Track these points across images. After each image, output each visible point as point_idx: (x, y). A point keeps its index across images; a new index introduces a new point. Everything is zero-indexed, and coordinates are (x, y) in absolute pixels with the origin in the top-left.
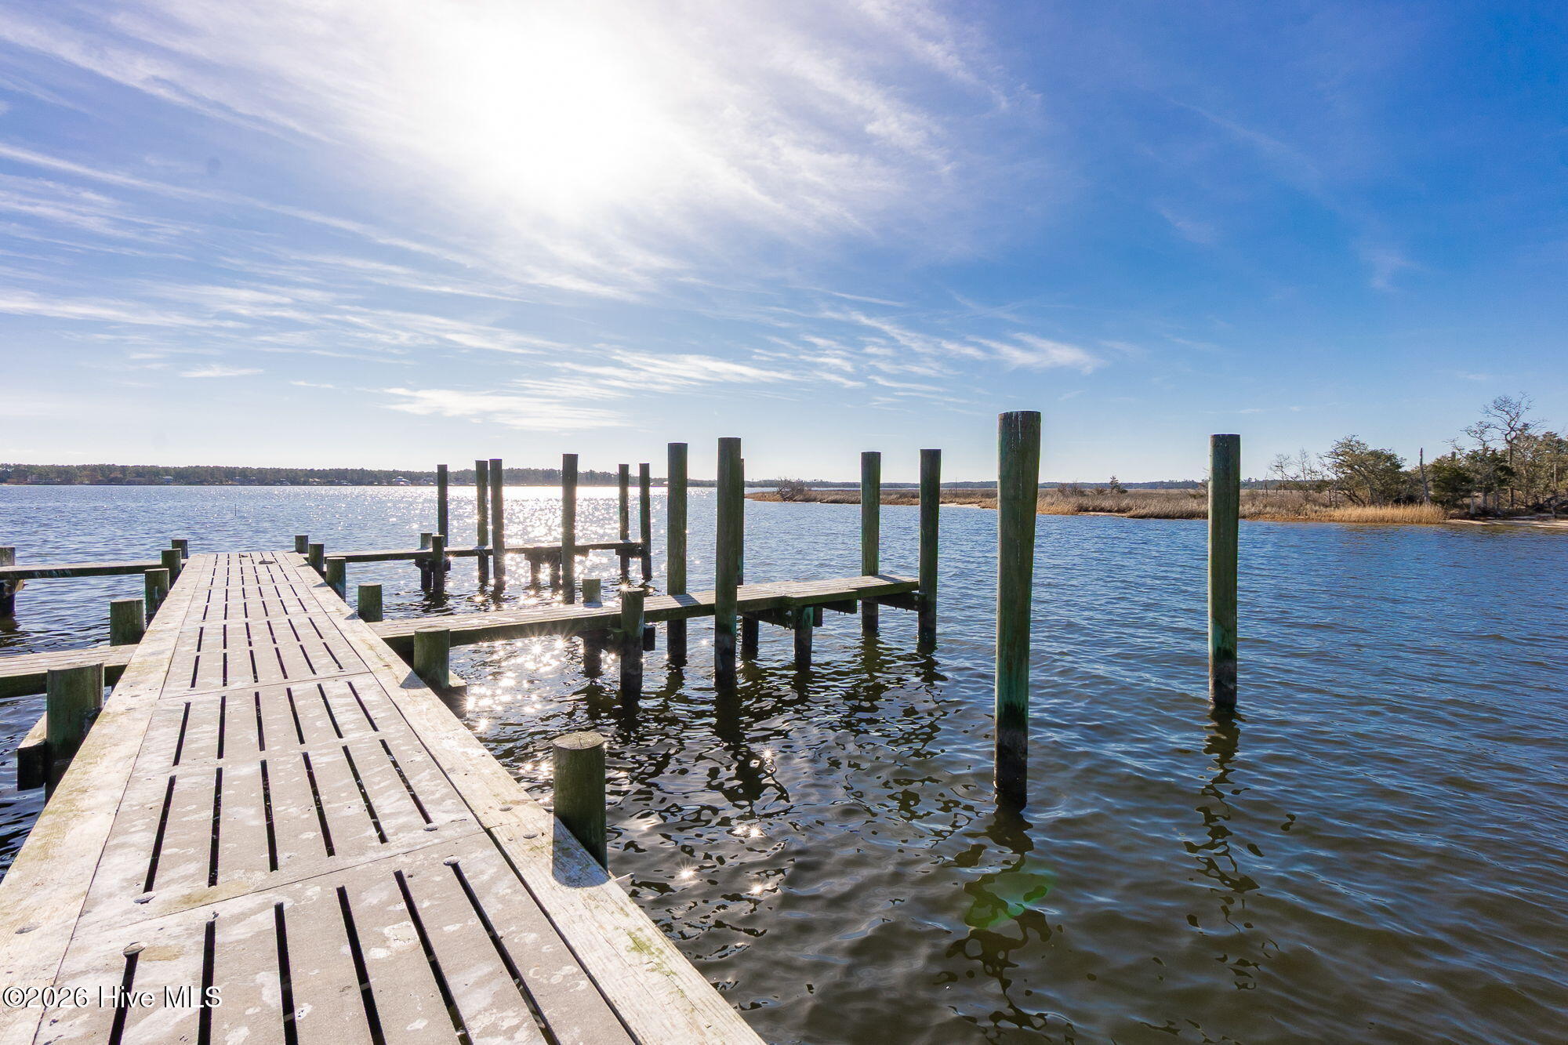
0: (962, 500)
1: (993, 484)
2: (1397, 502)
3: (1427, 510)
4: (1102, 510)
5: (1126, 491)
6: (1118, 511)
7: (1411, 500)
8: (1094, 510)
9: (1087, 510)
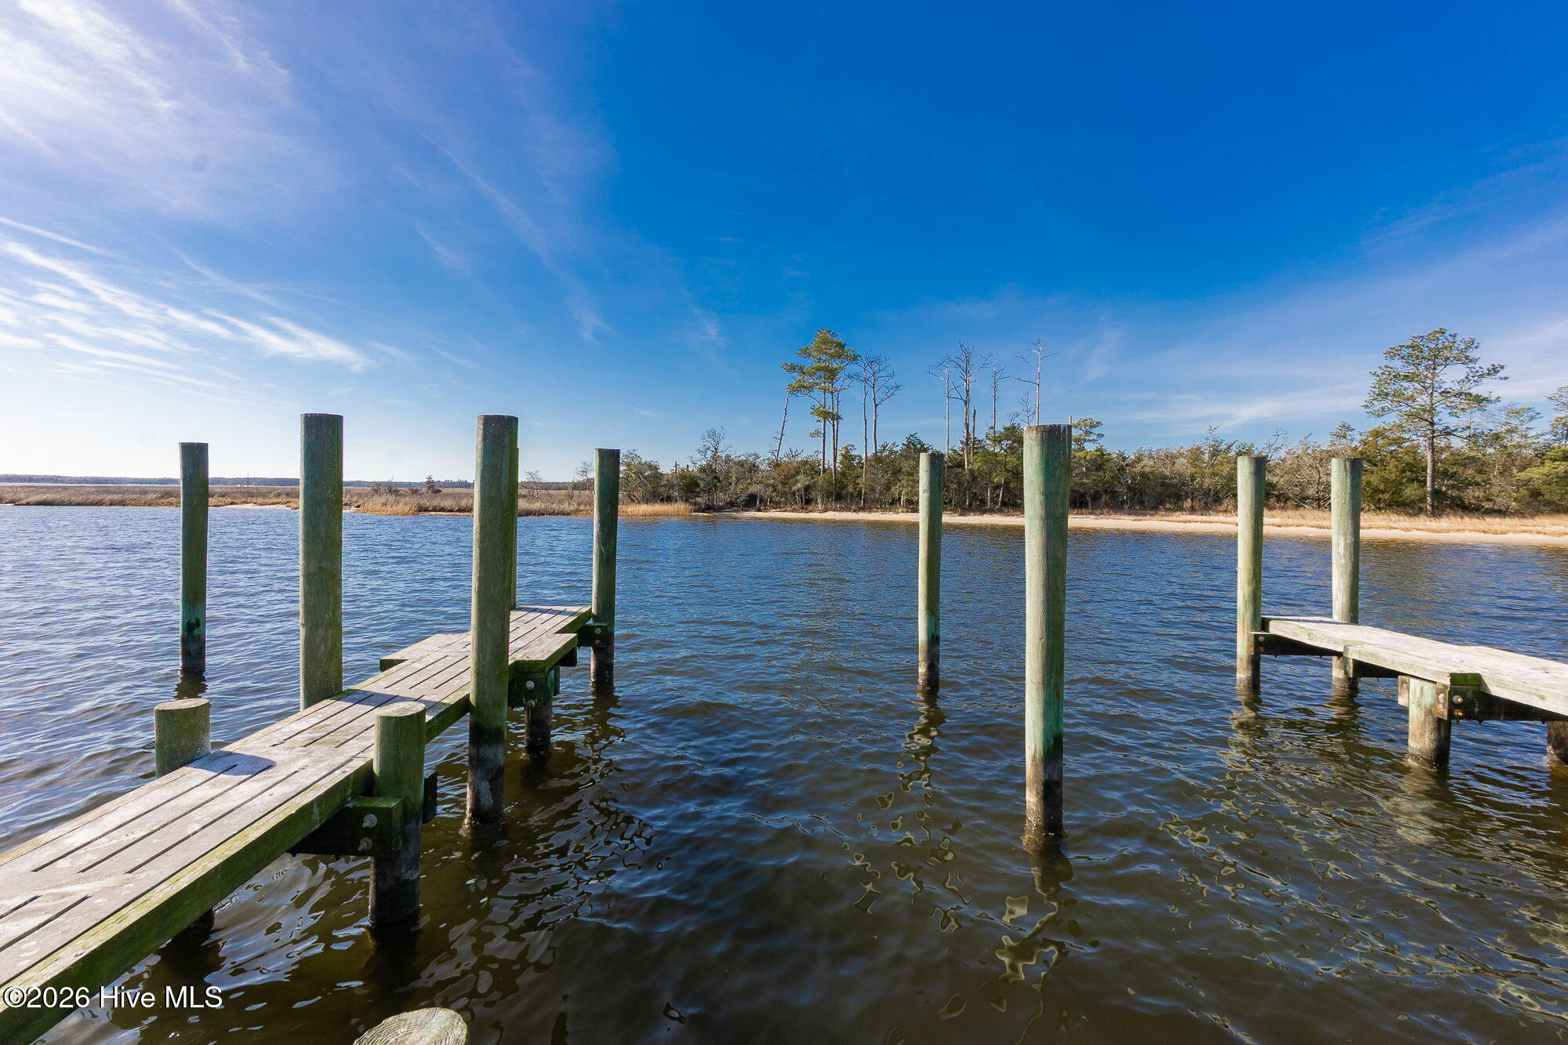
0: (260, 500)
1: (296, 482)
2: (662, 500)
3: (680, 507)
4: (443, 510)
5: (440, 491)
6: (459, 511)
7: (669, 499)
8: (434, 510)
9: (426, 510)
